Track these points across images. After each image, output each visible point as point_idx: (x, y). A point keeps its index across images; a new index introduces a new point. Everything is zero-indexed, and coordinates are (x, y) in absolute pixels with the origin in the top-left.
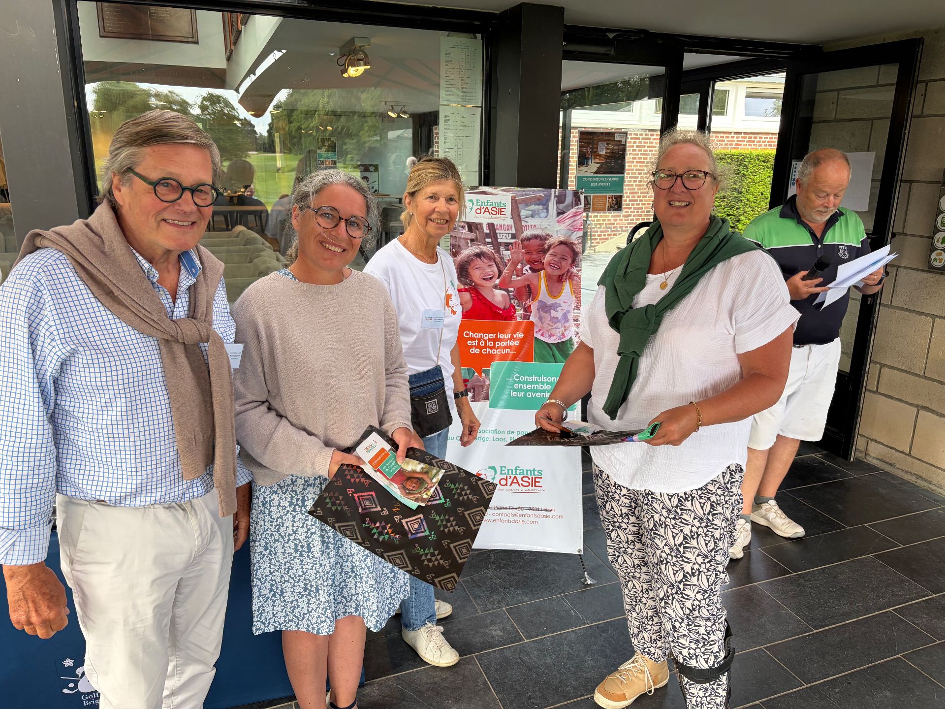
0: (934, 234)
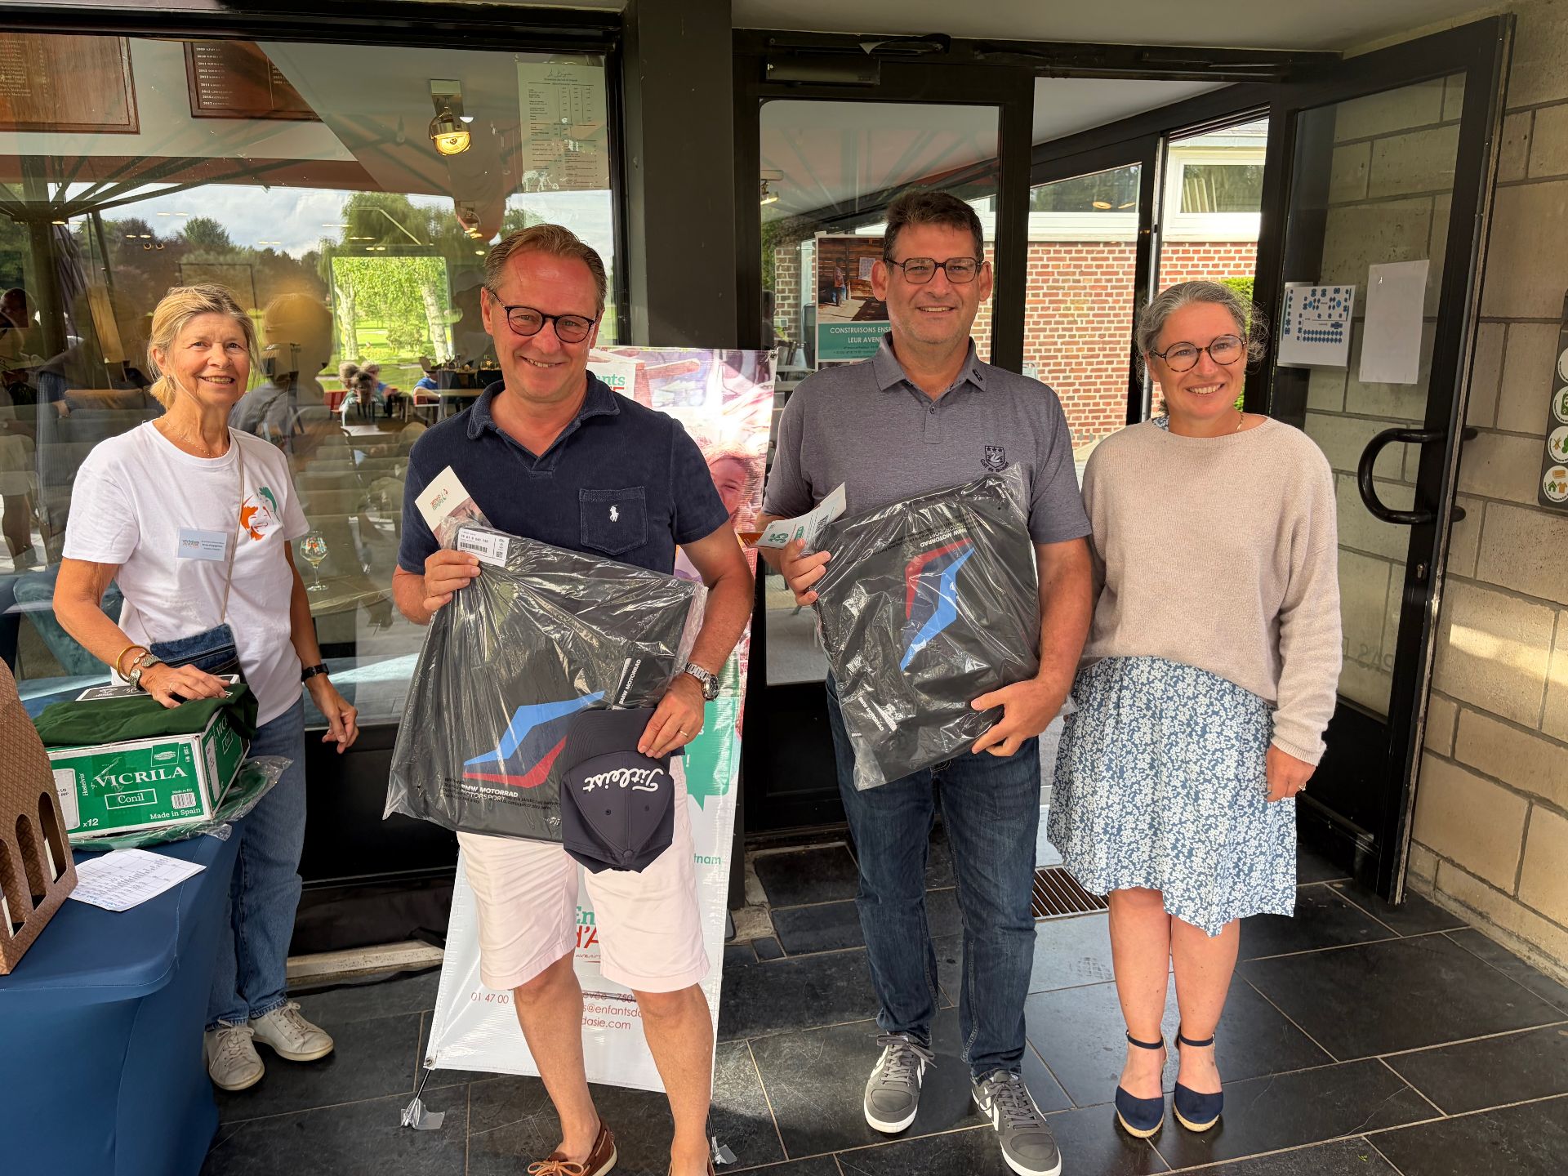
0: (1550, 429)
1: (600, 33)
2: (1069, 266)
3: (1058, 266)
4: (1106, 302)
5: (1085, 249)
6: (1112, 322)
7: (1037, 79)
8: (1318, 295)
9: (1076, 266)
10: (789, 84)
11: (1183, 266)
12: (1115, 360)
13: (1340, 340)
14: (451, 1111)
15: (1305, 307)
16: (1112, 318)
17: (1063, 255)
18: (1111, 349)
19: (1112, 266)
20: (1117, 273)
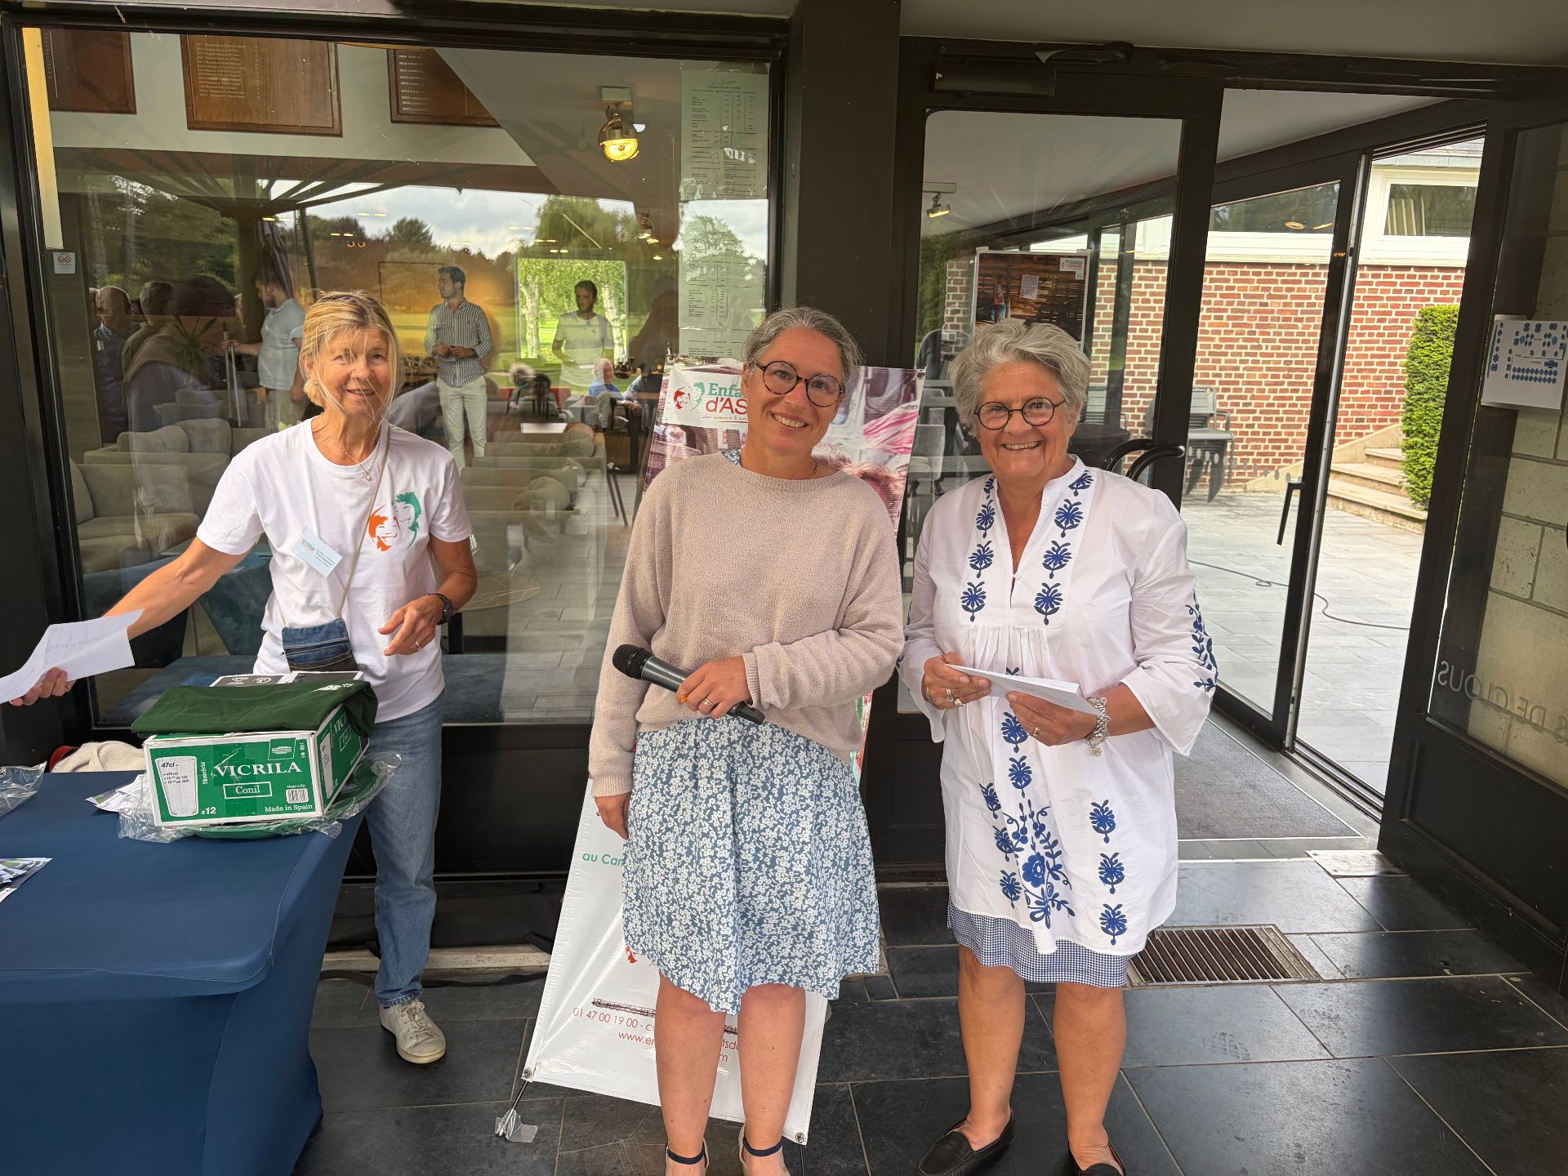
1: (765, 40)
2: (1256, 289)
3: (1245, 289)
4: (1295, 327)
5: (1275, 271)
6: (1300, 348)
7: (1226, 90)
8: (1532, 331)
9: (1264, 289)
10: (958, 94)
11: (1383, 291)
12: (1301, 388)
13: (1554, 381)
14: (544, 1125)
15: (1516, 342)
16: (1300, 345)
17: (1251, 277)
18: (1297, 377)
19: (1304, 290)
20: (1309, 297)
